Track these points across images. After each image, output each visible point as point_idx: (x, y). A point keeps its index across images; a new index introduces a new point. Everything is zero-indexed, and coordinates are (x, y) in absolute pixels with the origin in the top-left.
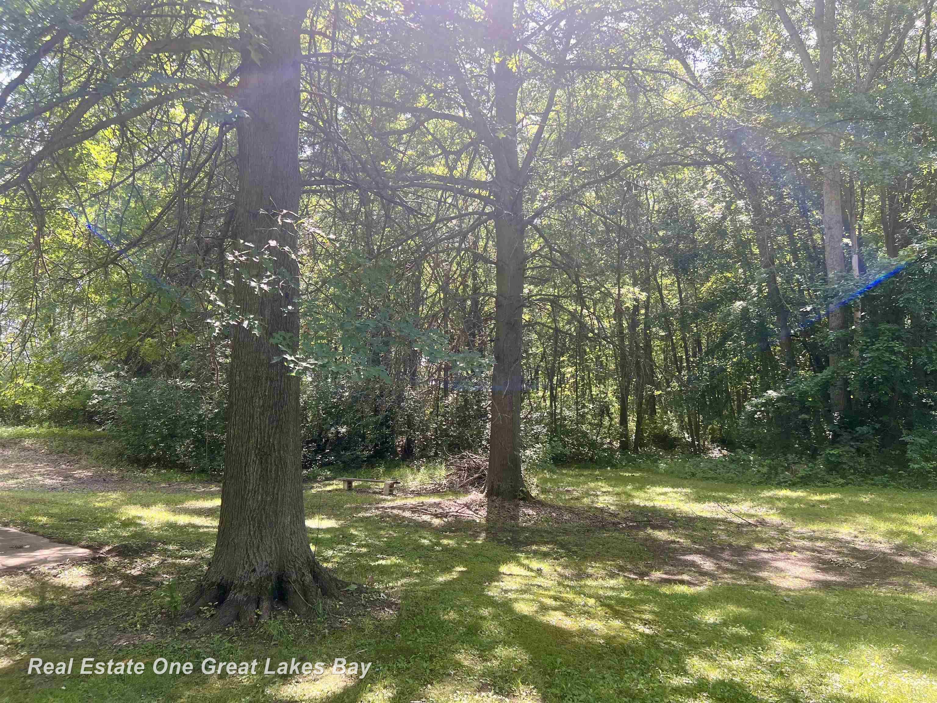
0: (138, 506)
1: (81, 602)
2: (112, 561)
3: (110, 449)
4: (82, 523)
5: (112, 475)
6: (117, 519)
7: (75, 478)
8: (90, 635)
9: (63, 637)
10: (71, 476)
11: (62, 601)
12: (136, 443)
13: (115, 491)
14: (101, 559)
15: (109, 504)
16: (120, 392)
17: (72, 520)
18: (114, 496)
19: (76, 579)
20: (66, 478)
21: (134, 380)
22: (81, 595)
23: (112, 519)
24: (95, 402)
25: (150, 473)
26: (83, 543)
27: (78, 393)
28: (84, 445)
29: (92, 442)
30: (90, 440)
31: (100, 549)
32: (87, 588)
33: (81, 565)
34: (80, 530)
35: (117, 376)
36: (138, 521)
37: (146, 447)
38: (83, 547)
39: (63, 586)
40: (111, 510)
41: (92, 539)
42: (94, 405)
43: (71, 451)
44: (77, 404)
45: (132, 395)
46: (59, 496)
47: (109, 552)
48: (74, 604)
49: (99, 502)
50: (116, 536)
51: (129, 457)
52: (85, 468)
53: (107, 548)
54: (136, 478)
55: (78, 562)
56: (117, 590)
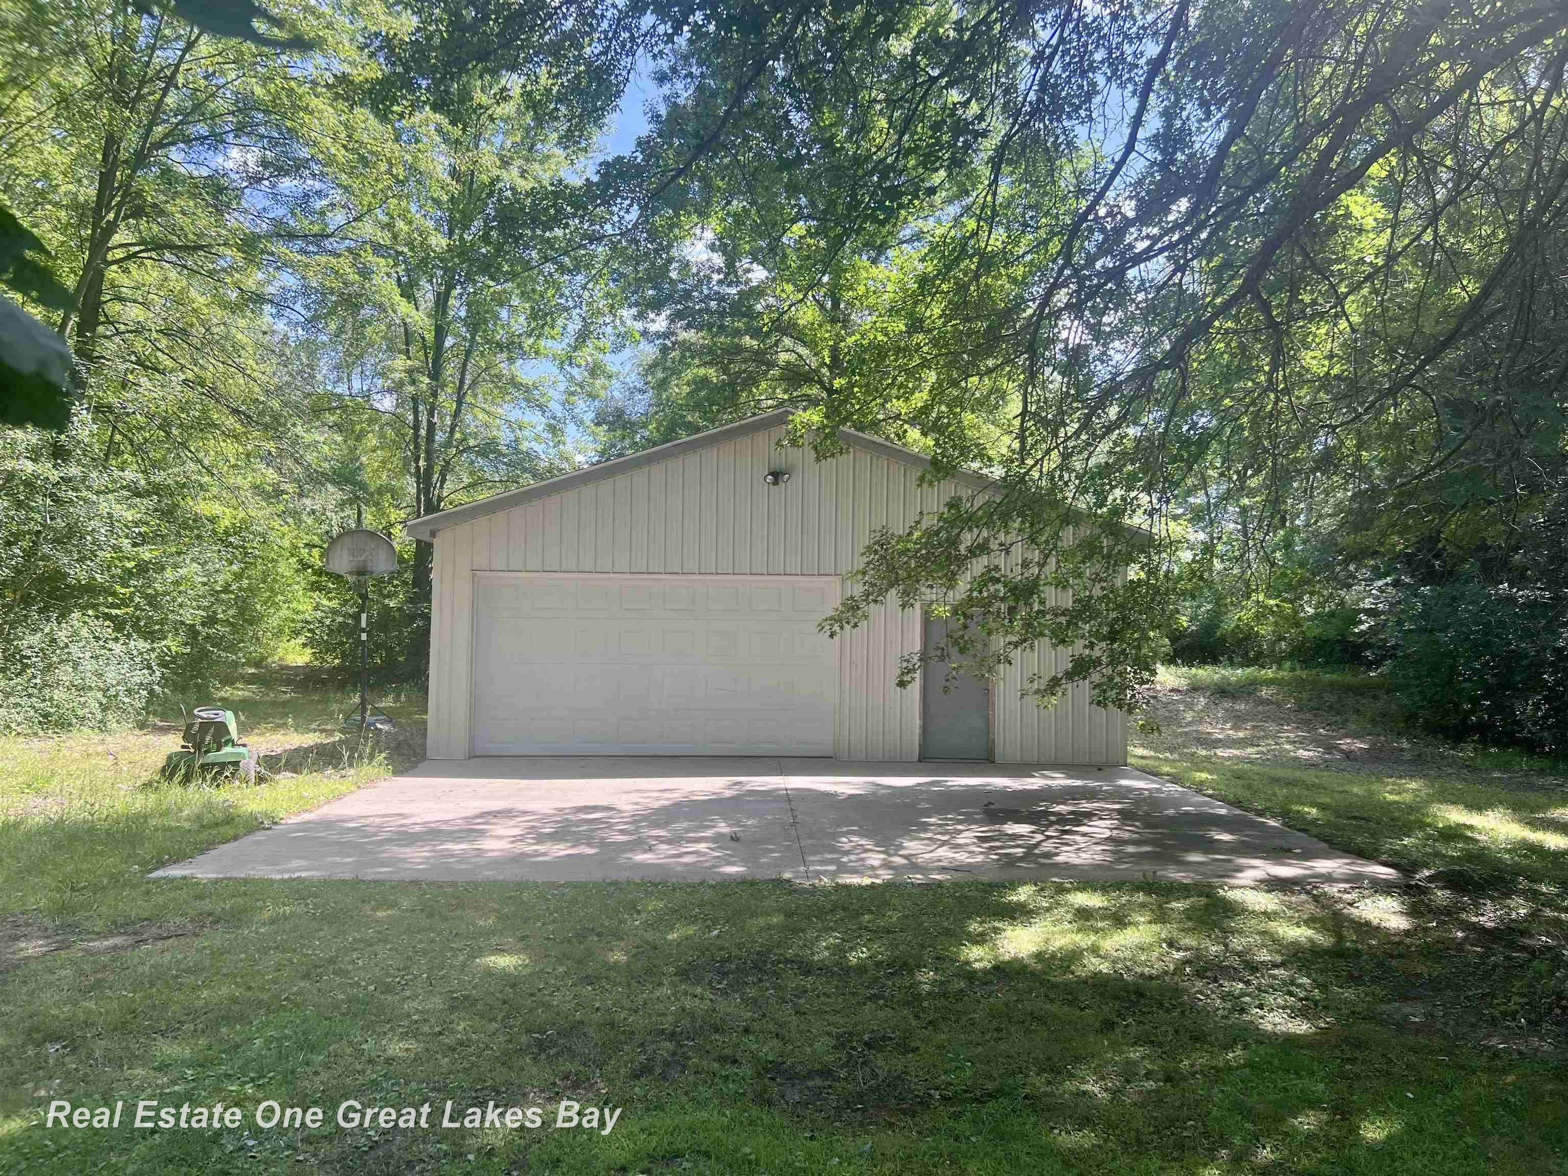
0: (1461, 807)
1: (1401, 956)
2: (1441, 896)
3: (1394, 707)
4: (1372, 825)
5: (1402, 750)
6: (1429, 825)
7: (1342, 751)
8: (1432, 1016)
9: (1385, 1007)
10: (1336, 748)
11: (1371, 947)
12: (1437, 697)
13: (1412, 777)
14: (1421, 890)
15: (1407, 797)
16: (1403, 611)
17: (1355, 818)
18: (1413, 785)
19: (1386, 916)
20: (1329, 749)
21: (1426, 590)
22: (1399, 944)
23: (1423, 826)
24: (1363, 627)
25: (1467, 752)
26: (1384, 857)
27: (1332, 614)
28: (1351, 701)
29: (1362, 695)
30: (1359, 691)
31: (1415, 872)
32: (1407, 933)
33: (1389, 894)
34: (1372, 835)
35: (1396, 584)
36: (1469, 834)
37: (1457, 705)
38: (1385, 864)
39: (1368, 924)
40: (1411, 809)
41: (1396, 852)
42: (1362, 634)
43: (1331, 707)
44: (1332, 633)
45: (1424, 615)
46: (1326, 777)
47: (1430, 879)
48: (1391, 956)
49: (1390, 793)
50: (1437, 854)
51: (1426, 722)
52: (1355, 736)
53: (1427, 873)
54: (1443, 757)
55: (1382, 888)
56: (1459, 946)
